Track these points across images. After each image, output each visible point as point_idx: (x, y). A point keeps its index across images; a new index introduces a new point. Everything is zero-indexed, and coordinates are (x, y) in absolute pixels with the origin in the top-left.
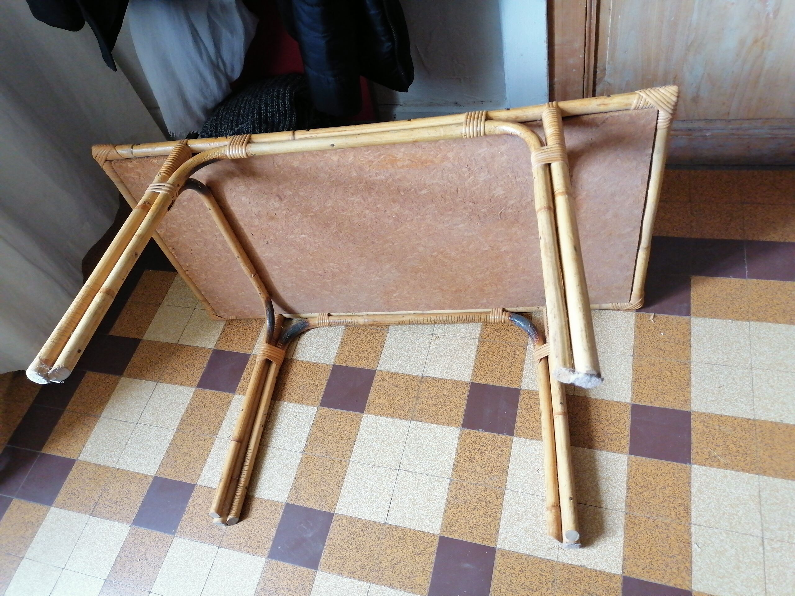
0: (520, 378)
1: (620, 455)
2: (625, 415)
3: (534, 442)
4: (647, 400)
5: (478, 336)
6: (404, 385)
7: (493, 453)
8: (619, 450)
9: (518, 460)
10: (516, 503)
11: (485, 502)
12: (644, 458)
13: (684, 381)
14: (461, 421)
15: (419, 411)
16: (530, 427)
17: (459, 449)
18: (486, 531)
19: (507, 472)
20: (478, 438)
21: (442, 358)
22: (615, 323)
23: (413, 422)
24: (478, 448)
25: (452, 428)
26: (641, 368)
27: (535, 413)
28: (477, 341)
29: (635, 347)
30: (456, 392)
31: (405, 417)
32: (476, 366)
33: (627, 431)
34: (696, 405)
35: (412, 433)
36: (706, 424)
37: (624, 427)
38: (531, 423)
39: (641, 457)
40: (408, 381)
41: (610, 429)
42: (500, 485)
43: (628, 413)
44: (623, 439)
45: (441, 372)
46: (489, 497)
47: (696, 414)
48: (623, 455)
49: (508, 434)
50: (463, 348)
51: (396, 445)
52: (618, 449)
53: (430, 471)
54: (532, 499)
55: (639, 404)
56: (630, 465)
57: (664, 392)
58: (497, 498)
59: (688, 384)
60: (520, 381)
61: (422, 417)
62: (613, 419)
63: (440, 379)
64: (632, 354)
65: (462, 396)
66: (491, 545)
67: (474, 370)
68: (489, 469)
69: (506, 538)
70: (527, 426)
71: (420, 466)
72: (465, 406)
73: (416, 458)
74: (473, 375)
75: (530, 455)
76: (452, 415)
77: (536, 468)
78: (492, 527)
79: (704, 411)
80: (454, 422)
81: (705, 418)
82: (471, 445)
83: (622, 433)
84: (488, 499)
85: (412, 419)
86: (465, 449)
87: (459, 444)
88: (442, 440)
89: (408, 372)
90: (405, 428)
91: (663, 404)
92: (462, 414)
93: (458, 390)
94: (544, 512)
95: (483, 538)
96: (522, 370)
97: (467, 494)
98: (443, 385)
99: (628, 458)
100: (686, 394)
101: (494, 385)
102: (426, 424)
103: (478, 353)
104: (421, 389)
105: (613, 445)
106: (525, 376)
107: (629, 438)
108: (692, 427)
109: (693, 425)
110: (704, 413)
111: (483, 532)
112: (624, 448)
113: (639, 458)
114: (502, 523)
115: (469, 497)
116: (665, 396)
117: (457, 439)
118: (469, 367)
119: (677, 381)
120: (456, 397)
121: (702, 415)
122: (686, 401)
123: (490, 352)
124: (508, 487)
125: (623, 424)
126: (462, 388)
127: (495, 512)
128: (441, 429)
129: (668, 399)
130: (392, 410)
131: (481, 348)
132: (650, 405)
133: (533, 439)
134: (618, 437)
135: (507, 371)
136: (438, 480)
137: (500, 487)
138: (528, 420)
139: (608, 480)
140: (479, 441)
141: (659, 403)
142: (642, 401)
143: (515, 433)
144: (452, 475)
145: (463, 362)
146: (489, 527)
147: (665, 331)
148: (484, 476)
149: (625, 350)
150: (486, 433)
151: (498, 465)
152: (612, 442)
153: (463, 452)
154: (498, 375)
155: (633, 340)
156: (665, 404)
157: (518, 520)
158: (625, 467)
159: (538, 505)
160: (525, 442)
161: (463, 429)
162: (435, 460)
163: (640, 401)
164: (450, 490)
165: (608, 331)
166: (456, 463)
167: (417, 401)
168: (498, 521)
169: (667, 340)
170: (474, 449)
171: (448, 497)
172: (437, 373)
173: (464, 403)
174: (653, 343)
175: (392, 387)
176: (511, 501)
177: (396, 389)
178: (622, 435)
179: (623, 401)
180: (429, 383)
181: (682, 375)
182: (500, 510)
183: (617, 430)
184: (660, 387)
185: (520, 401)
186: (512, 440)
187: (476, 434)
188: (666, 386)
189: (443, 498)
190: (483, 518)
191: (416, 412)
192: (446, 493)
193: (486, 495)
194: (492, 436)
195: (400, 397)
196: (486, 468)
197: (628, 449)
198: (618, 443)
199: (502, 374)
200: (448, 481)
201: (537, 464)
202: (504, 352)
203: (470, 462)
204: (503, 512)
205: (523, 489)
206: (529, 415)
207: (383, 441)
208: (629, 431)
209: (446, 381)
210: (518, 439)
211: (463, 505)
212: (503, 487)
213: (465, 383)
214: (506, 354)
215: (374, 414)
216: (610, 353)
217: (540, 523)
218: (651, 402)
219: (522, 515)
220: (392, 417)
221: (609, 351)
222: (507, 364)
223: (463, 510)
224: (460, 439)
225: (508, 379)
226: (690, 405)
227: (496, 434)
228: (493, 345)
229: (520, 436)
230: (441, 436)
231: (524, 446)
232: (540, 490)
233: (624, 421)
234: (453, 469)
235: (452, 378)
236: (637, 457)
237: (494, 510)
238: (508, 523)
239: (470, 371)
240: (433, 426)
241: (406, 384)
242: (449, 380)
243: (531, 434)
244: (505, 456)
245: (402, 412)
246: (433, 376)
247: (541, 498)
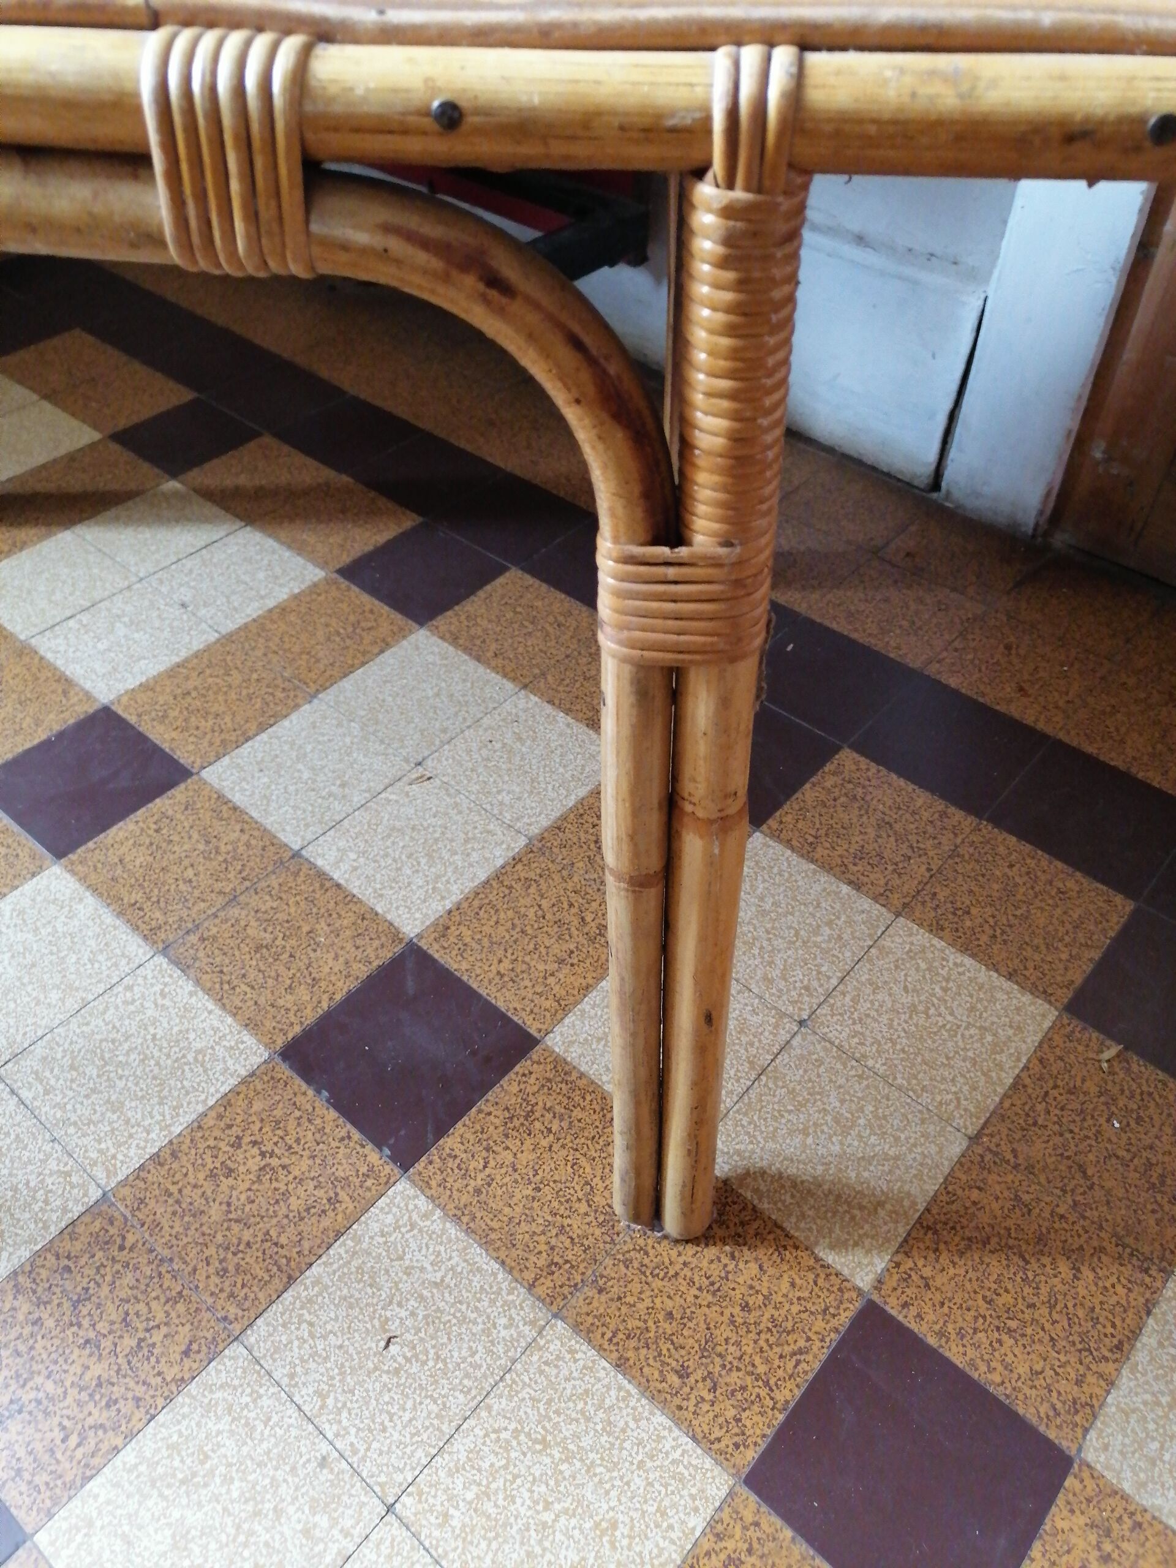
0: (563, 1008)
1: (708, 1463)
2: (819, 1325)
3: (452, 1230)
4: (931, 1317)
5: (535, 830)
6: (230, 847)
7: (300, 1191)
8: (719, 1440)
9: (355, 1263)
10: (230, 1409)
11: (141, 1340)
12: (788, 1533)
13: (1109, 1330)
14: (290, 1036)
15: (202, 939)
16: (480, 1176)
17: (213, 1114)
18: (52, 1452)
19: (291, 1280)
20: (297, 1113)
21: (389, 836)
22: (972, 1009)
23: (161, 960)
24: (268, 1147)
25: (249, 1039)
26: (975, 1194)
27: (529, 1142)
28: (522, 842)
29: (999, 1115)
30: (349, 946)
31: (150, 935)
32: (465, 905)
33: (790, 1384)
34: (1106, 1447)
35: (130, 988)
36: (1108, 1547)
37: (790, 1365)
38: (492, 1163)
39: (778, 1522)
40: (248, 845)
41: (738, 1344)
42: (233, 1310)
43: (835, 1322)
44: (756, 1408)
45: (355, 869)
46: (164, 1330)
47: (1090, 1484)
48: (717, 1470)
49: (394, 1159)
50: (467, 841)
51: (54, 996)
52: (718, 1433)
53: (72, 1130)
54: (294, 1432)
55: (894, 1313)
56: (720, 1528)
57: (1013, 1324)
58: (186, 1353)
59: (1119, 1347)
60: (559, 1017)
61: (195, 959)
62: (770, 1311)
63: (338, 886)
64: (971, 1131)
65: (355, 966)
66: (20, 1515)
67: (450, 912)
68: (247, 1235)
69: (90, 1524)
70: (473, 1164)
71: (58, 1099)
72: (338, 997)
73: (72, 1067)
74: (435, 924)
75: (408, 1272)
76: (281, 1002)
77: (394, 1327)
78: (81, 1450)
79: (1127, 1487)
80: (269, 1024)
81: (1119, 1519)
82: (258, 1125)
83: (767, 1384)
84: (157, 1337)
85: (165, 951)
86: (230, 1127)
87: (226, 1101)
88: (190, 1057)
89: (270, 822)
90: (124, 962)
91: (983, 1368)
92: (310, 1016)
93: (359, 942)
94: (291, 1510)
95: (19, 1472)
96: (587, 989)
97: (108, 1278)
98: (332, 905)
99: (731, 1494)
100: (1091, 1379)
101: (475, 986)
102: (190, 986)
103: (499, 876)
104: (263, 884)
105: (705, 1407)
106: (583, 1011)
107: (781, 1417)
108: (1047, 1526)
109: (1058, 1518)
110: (1125, 1498)
111: (38, 1446)
112: (737, 1446)
113: (771, 1522)
114: (128, 1455)
115: (105, 1289)
116: (1009, 1342)
117: (233, 1081)
118: (443, 898)
119: (1081, 1313)
120: (336, 958)
121: (1112, 1501)
122: (1075, 1406)
123: (532, 890)
124: (251, 1337)
125: (794, 1354)
126: (376, 943)
127: (138, 1400)
128: (216, 1023)
129: (1010, 1359)
130: (137, 896)
131: (519, 867)
132: (932, 1341)
133: (457, 1219)
134: (743, 1388)
135: (541, 967)
136: (68, 1174)
137: (225, 1318)
138: (487, 1149)
139: (603, 1533)
140: (292, 1124)
141: (971, 1353)
142: (913, 1311)
143: (420, 1165)
144: (123, 1183)
145: (438, 877)
146: (74, 1440)
147: (1133, 1124)
148: (211, 1251)
149: (958, 1106)
150: (333, 1114)
151: (283, 1240)
152: (709, 1397)
153: (217, 1133)
154: (506, 965)
155: (1000, 1090)
156: (991, 1370)
157: (183, 1482)
158: (697, 1523)
159: (293, 1469)
160: (426, 1216)
161: (278, 1059)
162: (117, 1107)
163: (905, 1305)
164: (70, 1230)
165: (934, 1019)
166: (166, 1154)
167: (223, 908)
168: (119, 1441)
169: (1121, 1153)
170: (255, 1143)
171: (46, 1249)
172: (344, 867)
173: (342, 989)
174: (1068, 1135)
175: (195, 836)
176: (219, 1395)
177: (201, 847)
178: (763, 1392)
179: (846, 1272)
180: (300, 880)
181: (1113, 1300)
182: (160, 1402)
183: (758, 1360)
184: (1006, 1299)
185: (512, 1075)
186: (389, 1184)
187: (300, 1099)
188: (1032, 1306)
189: (32, 1240)
190: (84, 1396)
191: (193, 938)
192: (54, 1230)
193: (160, 1316)
194: (343, 1133)
195: (190, 873)
196: (236, 1227)
197: (751, 1455)
198: (731, 1413)
199: (520, 967)
200: (95, 1194)
201: (403, 1314)
202: (573, 911)
203: (212, 1175)
204: (161, 1418)
205: (292, 1376)
206: (507, 1136)
207: (33, 965)
208: (798, 1393)
209: (350, 899)
210: (411, 1191)
211: (67, 1305)
212: (236, 1328)
213: (395, 934)
214: (576, 922)
215: (83, 879)
216: (900, 1088)
217: (246, 1545)
218: (941, 1334)
219: (212, 1472)
220: (120, 914)
221: (899, 1081)
222: (556, 949)
223: (50, 1323)
224: (243, 1088)
225: (523, 993)
226: (1086, 1430)
227: (356, 1135)
228: (557, 877)
229: (424, 1185)
230: (198, 1045)
231: (413, 1226)
232: (345, 1414)
233: (802, 1343)
234: (142, 1167)
235: (372, 902)
236: (764, 1508)
237: (140, 1390)
238: (143, 1468)
239: (437, 908)
240: (203, 1002)
241: (234, 850)
242: (360, 901)
243: (465, 1199)
244: (326, 1222)
245: (158, 914)
246: (327, 868)
247: (325, 1447)
